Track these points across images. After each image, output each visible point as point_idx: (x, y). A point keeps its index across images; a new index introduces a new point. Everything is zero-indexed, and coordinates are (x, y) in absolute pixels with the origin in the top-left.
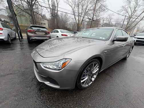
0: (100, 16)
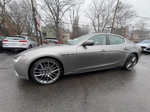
0: (126, 23)
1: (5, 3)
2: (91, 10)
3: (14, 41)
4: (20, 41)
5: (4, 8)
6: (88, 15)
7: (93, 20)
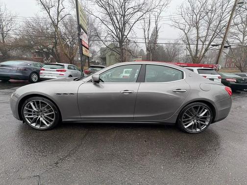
1: (58, 21)
2: (183, 15)
3: (50, 71)
4: (57, 71)
5: (57, 27)
6: (176, 25)
7: (186, 32)
